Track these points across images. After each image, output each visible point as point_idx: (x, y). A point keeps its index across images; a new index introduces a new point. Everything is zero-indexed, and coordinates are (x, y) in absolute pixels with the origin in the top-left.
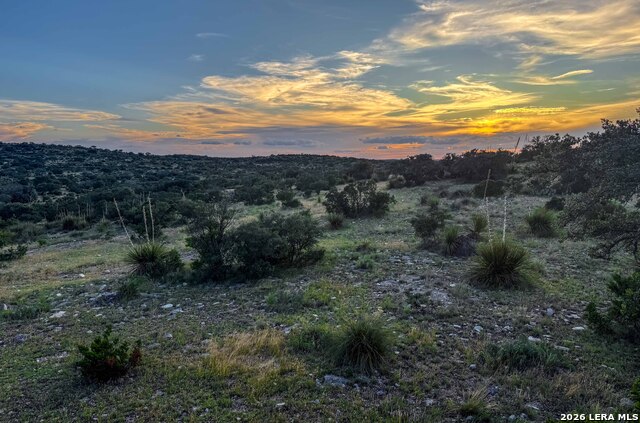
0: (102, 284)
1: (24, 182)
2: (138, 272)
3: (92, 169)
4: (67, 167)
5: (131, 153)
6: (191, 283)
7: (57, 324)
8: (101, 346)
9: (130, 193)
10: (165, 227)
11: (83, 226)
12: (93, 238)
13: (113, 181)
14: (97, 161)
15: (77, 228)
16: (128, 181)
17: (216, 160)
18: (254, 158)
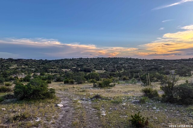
0: (135, 97)
1: (114, 67)
2: (145, 95)
3: (130, 64)
4: (124, 63)
5: (141, 59)
6: (162, 102)
7: (124, 107)
8: (137, 117)
9: (140, 71)
10: (152, 82)
11: (128, 80)
12: (131, 83)
13: (135, 67)
14: (131, 61)
15: (127, 80)
16: (139, 67)
17: (167, 60)
18: (182, 59)
